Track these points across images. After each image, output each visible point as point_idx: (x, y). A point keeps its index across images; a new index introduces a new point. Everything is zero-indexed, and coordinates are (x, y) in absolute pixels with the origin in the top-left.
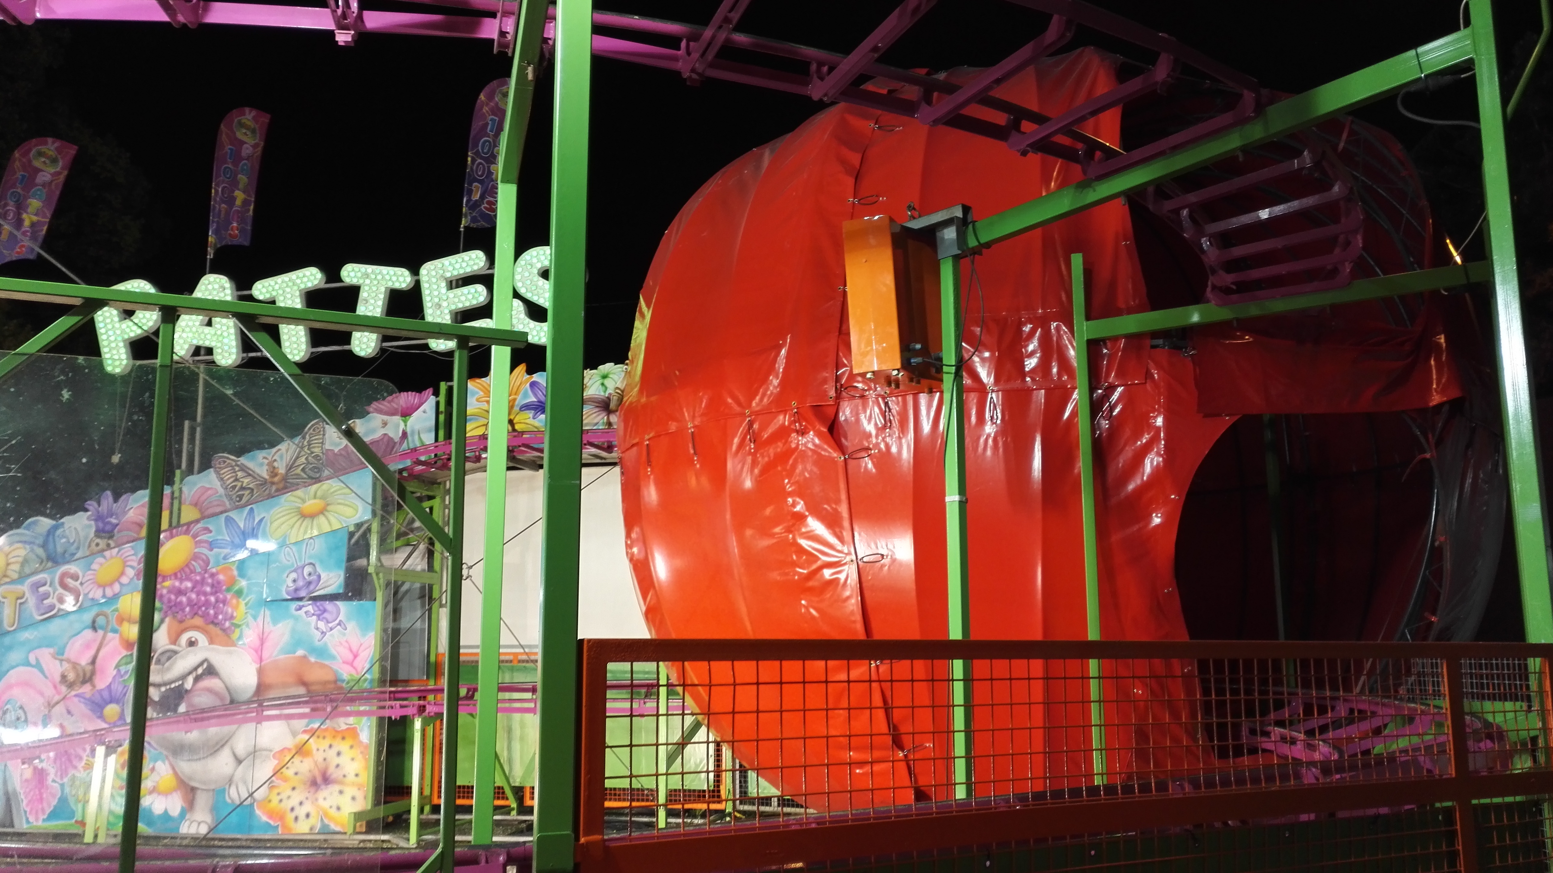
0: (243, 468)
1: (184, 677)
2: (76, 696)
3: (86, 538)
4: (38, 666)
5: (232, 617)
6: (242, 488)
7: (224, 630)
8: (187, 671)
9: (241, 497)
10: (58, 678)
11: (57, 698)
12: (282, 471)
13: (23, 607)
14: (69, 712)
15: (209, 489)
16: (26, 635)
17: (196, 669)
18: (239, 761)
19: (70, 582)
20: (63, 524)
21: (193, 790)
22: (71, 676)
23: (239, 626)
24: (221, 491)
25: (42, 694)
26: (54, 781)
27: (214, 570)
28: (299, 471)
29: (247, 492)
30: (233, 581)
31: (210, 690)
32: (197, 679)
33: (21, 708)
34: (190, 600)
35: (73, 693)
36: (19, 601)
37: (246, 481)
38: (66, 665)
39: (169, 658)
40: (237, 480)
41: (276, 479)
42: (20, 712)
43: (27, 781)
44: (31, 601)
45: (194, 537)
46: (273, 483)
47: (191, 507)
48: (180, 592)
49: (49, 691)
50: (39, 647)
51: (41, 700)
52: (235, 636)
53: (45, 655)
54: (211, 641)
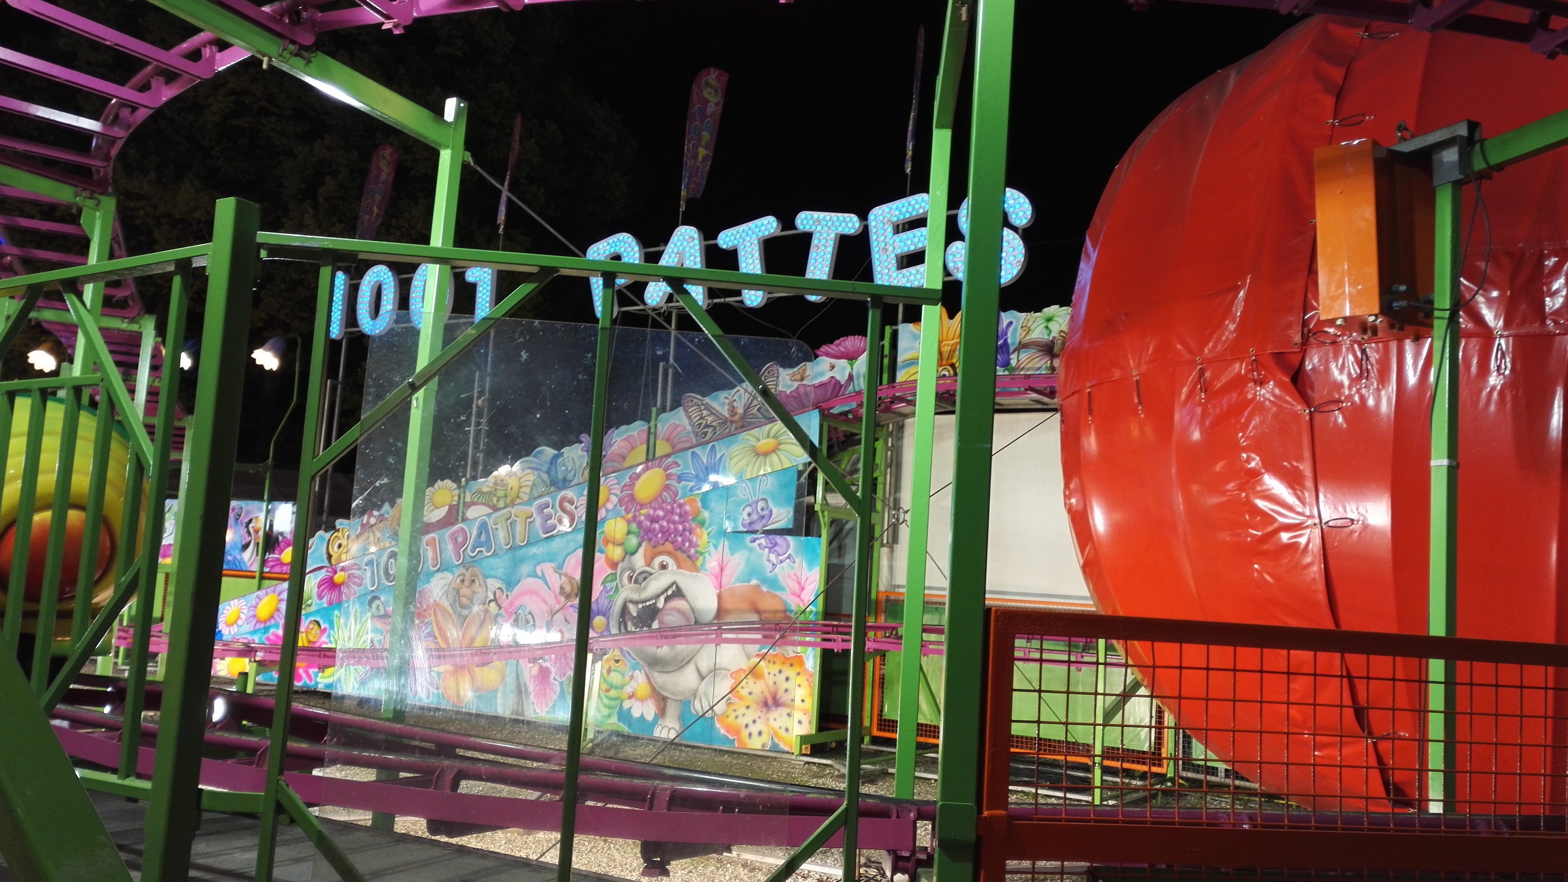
0: (708, 407)
1: (658, 596)
2: (571, 606)
3: (580, 467)
4: (543, 578)
5: (697, 546)
6: (707, 426)
7: (689, 557)
8: (660, 591)
9: (706, 434)
10: (558, 590)
11: (557, 607)
12: (740, 411)
13: (532, 525)
14: (566, 620)
15: (678, 426)
16: (534, 550)
17: (666, 590)
18: (703, 678)
19: (567, 505)
20: (563, 453)
21: (664, 699)
22: (568, 589)
23: (702, 554)
24: (689, 428)
25: (546, 603)
26: (555, 679)
27: (682, 501)
28: (755, 411)
29: (710, 430)
30: (697, 513)
31: (679, 611)
32: (667, 599)
33: (530, 613)
34: (661, 527)
35: (570, 603)
36: (528, 520)
37: (710, 419)
38: (564, 579)
39: (645, 579)
40: (702, 418)
41: (736, 418)
42: (529, 616)
43: (534, 677)
44: (538, 521)
45: (666, 469)
46: (732, 422)
47: (664, 442)
48: (654, 520)
49: (551, 600)
50: (544, 561)
51: (545, 607)
52: (699, 563)
53: (548, 568)
54: (679, 567)
